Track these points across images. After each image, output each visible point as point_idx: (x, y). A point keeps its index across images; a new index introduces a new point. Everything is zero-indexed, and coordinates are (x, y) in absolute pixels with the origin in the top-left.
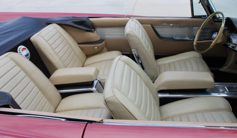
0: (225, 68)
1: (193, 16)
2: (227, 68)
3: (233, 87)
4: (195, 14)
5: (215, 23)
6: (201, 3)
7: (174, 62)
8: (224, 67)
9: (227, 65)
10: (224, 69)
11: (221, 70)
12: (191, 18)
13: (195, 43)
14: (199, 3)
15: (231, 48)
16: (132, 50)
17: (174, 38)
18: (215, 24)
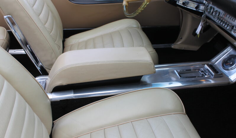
0: (179, 43)
2: (182, 43)
3: (190, 70)
8: (178, 41)
9: (181, 38)
10: (178, 45)
11: (174, 46)
13: (124, 3)
16: (5, 17)
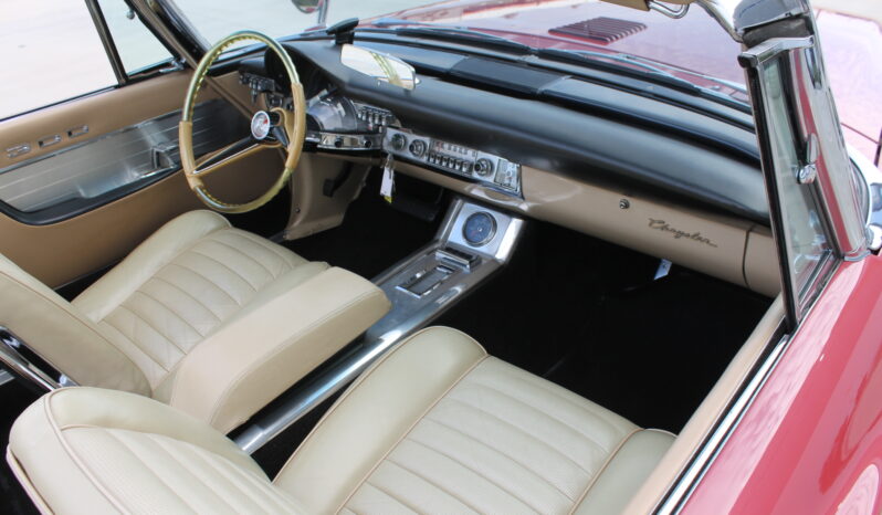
0: (296, 224)
1: (125, 79)
2: (304, 221)
4: (129, 69)
5: (215, 79)
6: (136, 16)
7: (142, 292)
9: (298, 212)
11: (288, 236)
12: (116, 87)
13: (194, 183)
14: (132, 17)
15: (334, 148)
17: (83, 194)
18: (213, 81)
